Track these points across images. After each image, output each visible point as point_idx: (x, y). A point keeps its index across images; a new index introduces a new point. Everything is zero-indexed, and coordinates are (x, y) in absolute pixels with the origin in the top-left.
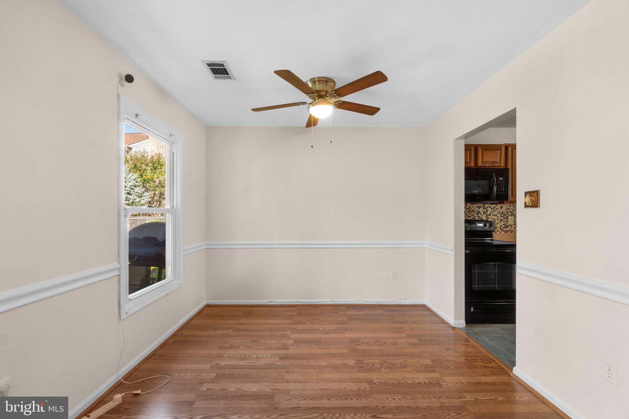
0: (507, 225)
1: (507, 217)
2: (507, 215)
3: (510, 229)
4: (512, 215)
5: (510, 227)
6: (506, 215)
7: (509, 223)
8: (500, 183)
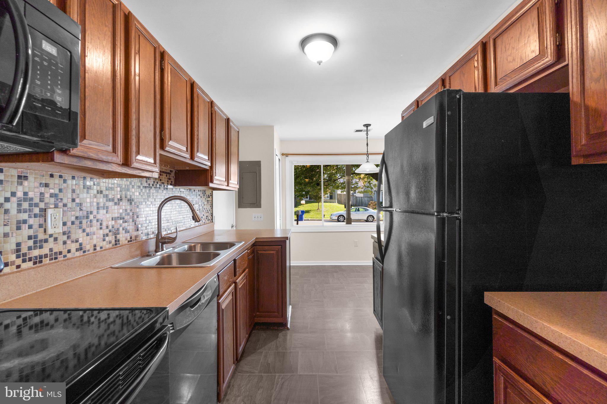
0: (41, 236)
1: (41, 210)
2: (42, 205)
3: (51, 250)
4: (56, 206)
5: (51, 244)
6: (36, 205)
7: (50, 231)
8: (45, 63)
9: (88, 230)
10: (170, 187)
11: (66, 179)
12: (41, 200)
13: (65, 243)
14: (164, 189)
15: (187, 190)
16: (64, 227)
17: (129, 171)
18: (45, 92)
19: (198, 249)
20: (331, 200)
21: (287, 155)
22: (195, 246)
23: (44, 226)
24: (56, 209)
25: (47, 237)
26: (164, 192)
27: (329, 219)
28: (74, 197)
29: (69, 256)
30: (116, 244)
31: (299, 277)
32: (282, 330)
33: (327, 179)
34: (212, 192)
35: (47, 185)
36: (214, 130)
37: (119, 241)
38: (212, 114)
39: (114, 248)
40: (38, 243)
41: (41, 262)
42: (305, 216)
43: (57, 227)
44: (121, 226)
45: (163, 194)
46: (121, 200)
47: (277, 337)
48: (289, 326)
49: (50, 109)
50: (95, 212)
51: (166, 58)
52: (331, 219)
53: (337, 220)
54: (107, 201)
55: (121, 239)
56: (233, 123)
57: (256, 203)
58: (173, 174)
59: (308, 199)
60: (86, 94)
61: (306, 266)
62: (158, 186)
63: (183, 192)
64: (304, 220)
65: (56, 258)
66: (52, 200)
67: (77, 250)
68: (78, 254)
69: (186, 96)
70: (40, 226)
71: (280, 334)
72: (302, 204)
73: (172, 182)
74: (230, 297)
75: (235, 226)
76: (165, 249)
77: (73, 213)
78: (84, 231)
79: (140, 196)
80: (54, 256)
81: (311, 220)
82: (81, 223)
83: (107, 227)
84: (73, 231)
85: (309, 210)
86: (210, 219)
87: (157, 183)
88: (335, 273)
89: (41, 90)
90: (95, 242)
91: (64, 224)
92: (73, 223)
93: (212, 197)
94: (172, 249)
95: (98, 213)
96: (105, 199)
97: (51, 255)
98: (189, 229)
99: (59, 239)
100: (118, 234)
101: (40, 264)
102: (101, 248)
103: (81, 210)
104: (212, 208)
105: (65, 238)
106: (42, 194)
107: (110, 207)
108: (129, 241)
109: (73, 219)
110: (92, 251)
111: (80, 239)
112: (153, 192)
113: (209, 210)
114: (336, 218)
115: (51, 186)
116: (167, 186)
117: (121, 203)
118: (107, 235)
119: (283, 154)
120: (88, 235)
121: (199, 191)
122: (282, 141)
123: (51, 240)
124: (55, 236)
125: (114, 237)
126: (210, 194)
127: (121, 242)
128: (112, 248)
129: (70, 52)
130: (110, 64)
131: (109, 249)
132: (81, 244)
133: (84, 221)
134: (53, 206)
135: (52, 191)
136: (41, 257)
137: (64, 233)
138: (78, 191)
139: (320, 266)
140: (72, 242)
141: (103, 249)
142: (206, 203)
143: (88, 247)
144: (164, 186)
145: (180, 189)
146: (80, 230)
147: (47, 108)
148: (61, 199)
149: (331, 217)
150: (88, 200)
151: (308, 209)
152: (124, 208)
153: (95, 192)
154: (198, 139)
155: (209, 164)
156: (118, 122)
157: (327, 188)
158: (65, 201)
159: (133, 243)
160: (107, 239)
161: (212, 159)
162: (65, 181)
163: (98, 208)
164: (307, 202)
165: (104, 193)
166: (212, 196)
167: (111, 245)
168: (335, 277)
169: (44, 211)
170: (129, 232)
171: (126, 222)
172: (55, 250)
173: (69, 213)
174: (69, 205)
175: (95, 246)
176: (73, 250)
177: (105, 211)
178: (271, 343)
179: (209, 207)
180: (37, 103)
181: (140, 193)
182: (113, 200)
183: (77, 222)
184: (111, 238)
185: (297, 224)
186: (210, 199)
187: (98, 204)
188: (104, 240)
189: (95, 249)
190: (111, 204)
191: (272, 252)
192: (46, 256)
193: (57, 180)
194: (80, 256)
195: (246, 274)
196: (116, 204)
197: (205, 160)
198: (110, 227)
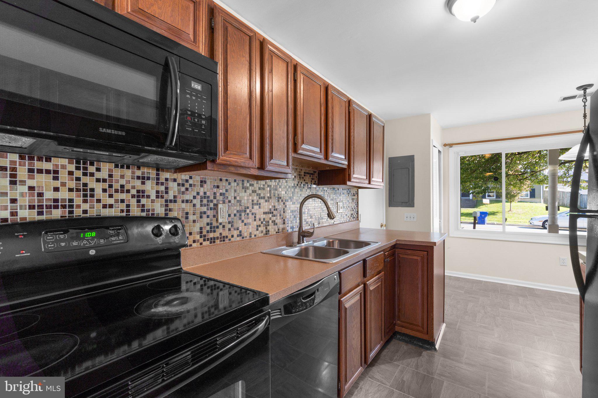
0: (215, 224)
1: (215, 205)
2: (215, 201)
3: (221, 234)
4: (224, 202)
5: (220, 230)
6: (212, 201)
7: (220, 220)
8: (194, 98)
9: (245, 221)
10: (314, 186)
11: (230, 182)
12: (215, 198)
13: (229, 230)
14: (308, 188)
15: (331, 188)
16: (229, 218)
17: (265, 173)
18: (194, 119)
19: (336, 246)
20: (533, 199)
21: (451, 145)
22: (333, 242)
23: (216, 216)
24: (223, 204)
25: (218, 224)
26: (308, 191)
27: (528, 224)
28: (236, 195)
29: (232, 239)
30: (266, 234)
31: (463, 292)
32: (427, 349)
33: (521, 172)
34: (358, 190)
35: (218, 187)
36: (352, 128)
37: (269, 231)
38: (349, 112)
39: (264, 237)
40: (213, 229)
41: (214, 242)
42: (488, 219)
43: (224, 217)
44: (270, 219)
45: (307, 192)
46: (270, 198)
47: (420, 355)
48: (437, 347)
49: (197, 131)
50: (250, 208)
51: (299, 69)
52: (531, 225)
53: (542, 227)
54: (259, 198)
55: (270, 230)
56: (376, 117)
57: (409, 202)
58: (316, 175)
59: (495, 198)
60: (228, 115)
61: (477, 280)
62: (302, 186)
63: (326, 190)
64: (487, 224)
65: (224, 241)
66: (221, 198)
67: (238, 236)
68: (238, 239)
69: (319, 100)
70: (214, 216)
71: (424, 352)
72: (485, 204)
73: (315, 182)
74: (358, 297)
75: (384, 225)
76: (305, 242)
77: (235, 207)
78: (243, 221)
79: (286, 195)
80: (223, 238)
81: (497, 224)
82: (240, 215)
83: (260, 220)
84: (235, 221)
85: (496, 211)
86: (355, 217)
87: (301, 183)
88: (521, 298)
89: (191, 118)
90: (250, 231)
91: (229, 215)
92: (235, 215)
93: (358, 196)
94: (312, 242)
95: (253, 208)
96: (258, 197)
97: (221, 238)
98: (332, 225)
99: (226, 226)
100: (268, 225)
101: (214, 244)
102: (255, 236)
103: (240, 205)
104: (358, 206)
105: (230, 226)
106: (215, 193)
107: (261, 203)
108: (277, 233)
109: (235, 212)
110: (248, 237)
111: (240, 228)
112: (298, 191)
113: (355, 208)
114: (541, 224)
115: (221, 187)
116: (311, 186)
117: (270, 200)
118: (260, 226)
119: (445, 145)
120: (245, 225)
121: (343, 189)
122: (444, 129)
123: (221, 227)
124: (223, 224)
125: (265, 227)
126: (355, 193)
127: (270, 233)
128: (263, 237)
129: (211, 85)
130: (247, 87)
131: (261, 237)
132: (240, 232)
133: (243, 214)
134: (222, 202)
135: (221, 191)
136: (214, 238)
137: (229, 223)
138: (238, 191)
139: (499, 283)
140: (235, 229)
141: (257, 237)
142: (351, 201)
143: (245, 235)
144: (308, 186)
145: (323, 188)
146: (240, 221)
147: (195, 130)
148: (227, 197)
149: (531, 222)
150: (246, 198)
151: (494, 211)
152: (273, 204)
153: (251, 192)
154: (333, 140)
155: (346, 163)
156: (253, 133)
157: (521, 183)
158: (230, 198)
159: (280, 234)
160: (260, 229)
161: (349, 157)
162: (229, 184)
163: (253, 204)
164: (492, 202)
165: (257, 192)
166: (358, 194)
167: (262, 234)
168: (520, 303)
169: (216, 205)
170: (277, 224)
171: (274, 216)
172: (224, 235)
173: (232, 208)
174: (233, 202)
175: (251, 234)
176: (235, 236)
177: (258, 206)
178: (411, 359)
179: (354, 205)
180: (189, 128)
181: (286, 193)
182: (264, 198)
183: (238, 215)
184: (262, 228)
185: (474, 228)
186: (355, 197)
187: (253, 201)
188: (257, 230)
189: (250, 237)
190: (262, 201)
191: (416, 258)
192: (218, 238)
193: (224, 183)
194: (240, 241)
195: (381, 277)
196: (266, 201)
197: (341, 159)
198: (262, 220)
